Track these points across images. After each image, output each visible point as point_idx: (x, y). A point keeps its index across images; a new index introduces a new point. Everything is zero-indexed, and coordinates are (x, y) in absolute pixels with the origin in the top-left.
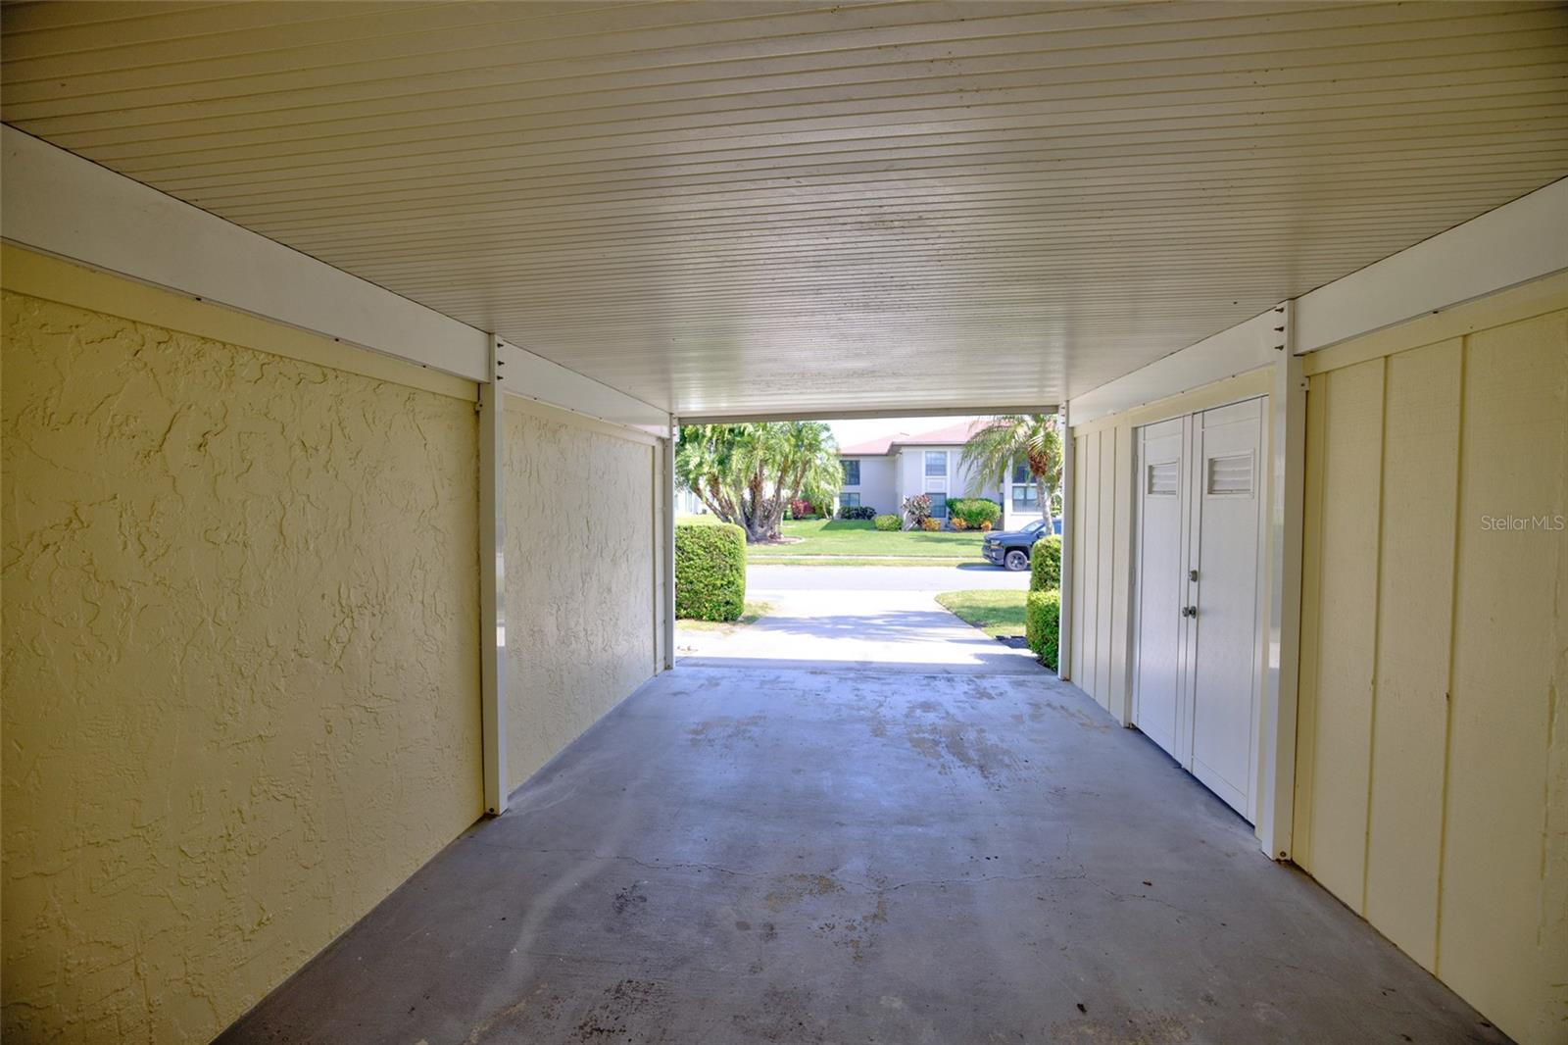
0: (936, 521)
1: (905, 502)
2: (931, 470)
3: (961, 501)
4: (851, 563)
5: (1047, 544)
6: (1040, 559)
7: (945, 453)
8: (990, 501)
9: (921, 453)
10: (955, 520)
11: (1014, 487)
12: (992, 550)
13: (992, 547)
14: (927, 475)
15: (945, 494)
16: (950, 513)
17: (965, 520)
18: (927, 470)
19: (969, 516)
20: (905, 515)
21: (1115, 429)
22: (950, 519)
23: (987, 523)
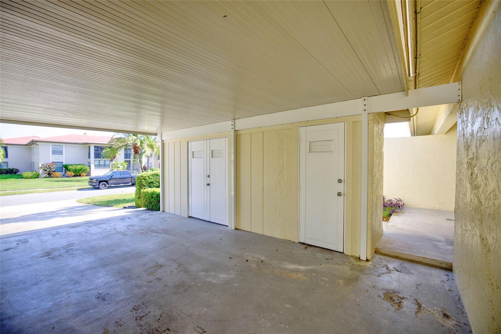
0: (58, 174)
1: (40, 166)
2: (54, 153)
3: (71, 165)
4: (16, 193)
5: (142, 175)
6: (140, 180)
7: (62, 146)
8: (85, 165)
9: (49, 145)
10: (69, 173)
11: (95, 160)
12: (93, 183)
13: (93, 181)
14: (52, 154)
15: (62, 162)
16: (65, 170)
17: (74, 173)
18: (52, 153)
19: (75, 171)
20: (41, 171)
21: (180, 142)
22: (65, 172)
23: (84, 173)
